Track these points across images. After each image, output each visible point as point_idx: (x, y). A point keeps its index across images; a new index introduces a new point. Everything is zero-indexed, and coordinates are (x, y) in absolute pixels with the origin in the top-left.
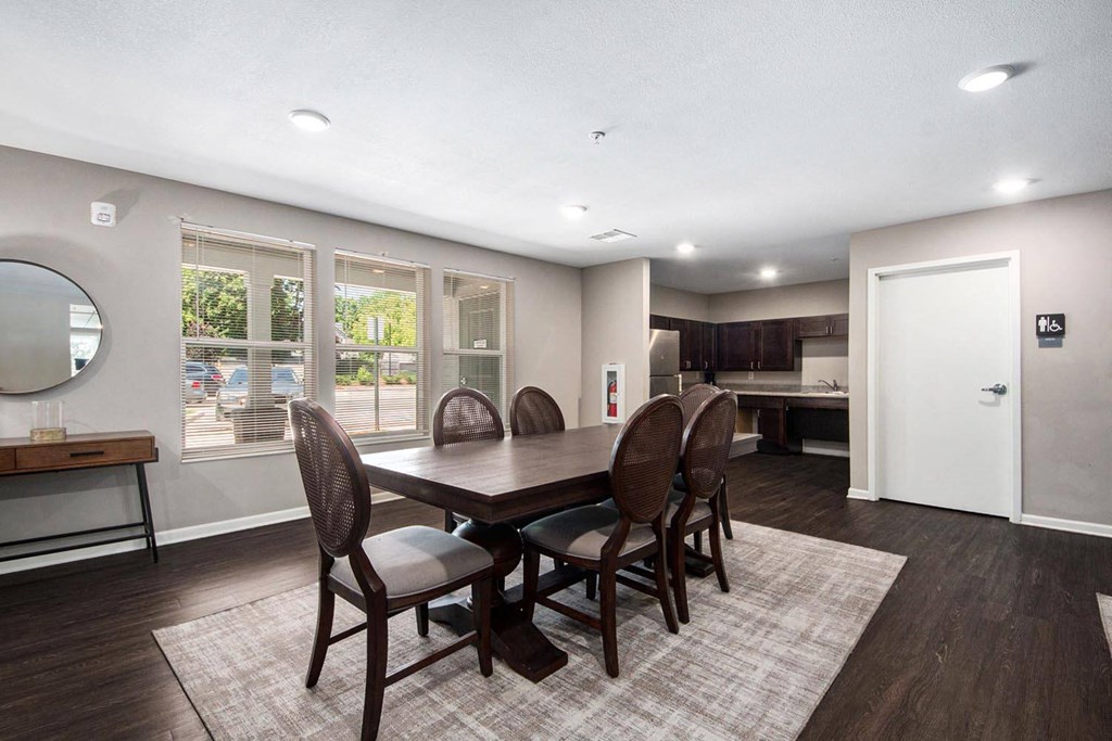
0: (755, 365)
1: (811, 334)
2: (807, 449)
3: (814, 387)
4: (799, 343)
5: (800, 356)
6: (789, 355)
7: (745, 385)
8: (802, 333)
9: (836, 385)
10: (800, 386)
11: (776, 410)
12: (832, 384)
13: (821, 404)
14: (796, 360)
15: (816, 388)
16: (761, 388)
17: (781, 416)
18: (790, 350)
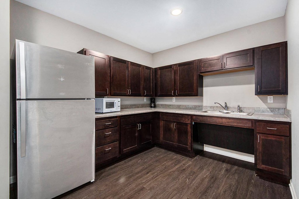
0: (174, 93)
1: (209, 69)
2: (208, 148)
3: (211, 107)
4: (201, 78)
5: (202, 86)
6: (195, 85)
7: (170, 105)
8: (203, 70)
9: (226, 106)
10: (202, 106)
11: (186, 124)
12: (224, 106)
13: (219, 122)
14: (199, 89)
15: (212, 108)
16: (179, 107)
17: (189, 129)
18: (195, 81)
